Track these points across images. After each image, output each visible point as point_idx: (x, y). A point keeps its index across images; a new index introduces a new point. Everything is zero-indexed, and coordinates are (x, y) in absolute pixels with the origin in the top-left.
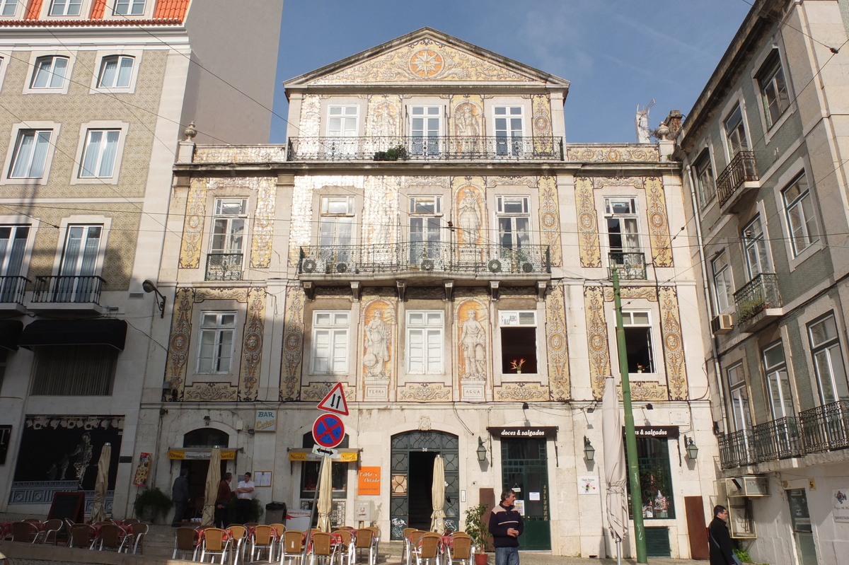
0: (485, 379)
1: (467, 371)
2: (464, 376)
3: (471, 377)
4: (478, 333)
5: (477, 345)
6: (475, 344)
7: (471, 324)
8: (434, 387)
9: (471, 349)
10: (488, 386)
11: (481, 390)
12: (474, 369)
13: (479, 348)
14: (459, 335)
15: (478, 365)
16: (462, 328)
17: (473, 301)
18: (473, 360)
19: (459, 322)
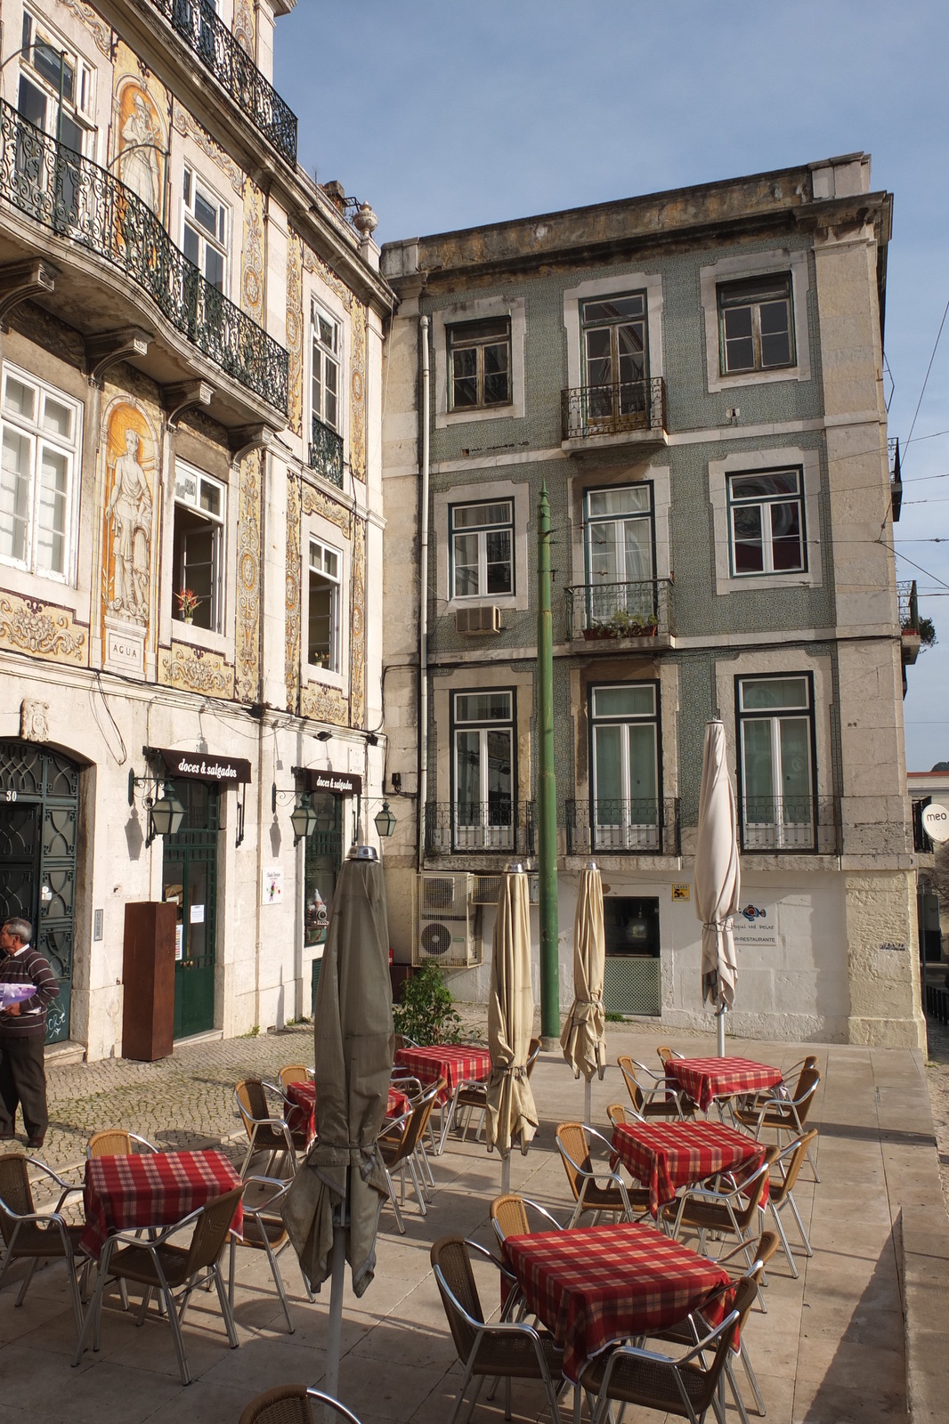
0: (146, 624)
1: (117, 594)
2: (111, 604)
3: (123, 611)
4: (140, 499)
5: (137, 529)
6: (134, 526)
7: (128, 469)
8: (55, 620)
9: (126, 534)
10: (150, 644)
11: (138, 648)
12: (129, 592)
13: (139, 538)
14: (107, 488)
15: (136, 582)
16: (114, 470)
17: (135, 409)
18: (127, 566)
19: (108, 454)
